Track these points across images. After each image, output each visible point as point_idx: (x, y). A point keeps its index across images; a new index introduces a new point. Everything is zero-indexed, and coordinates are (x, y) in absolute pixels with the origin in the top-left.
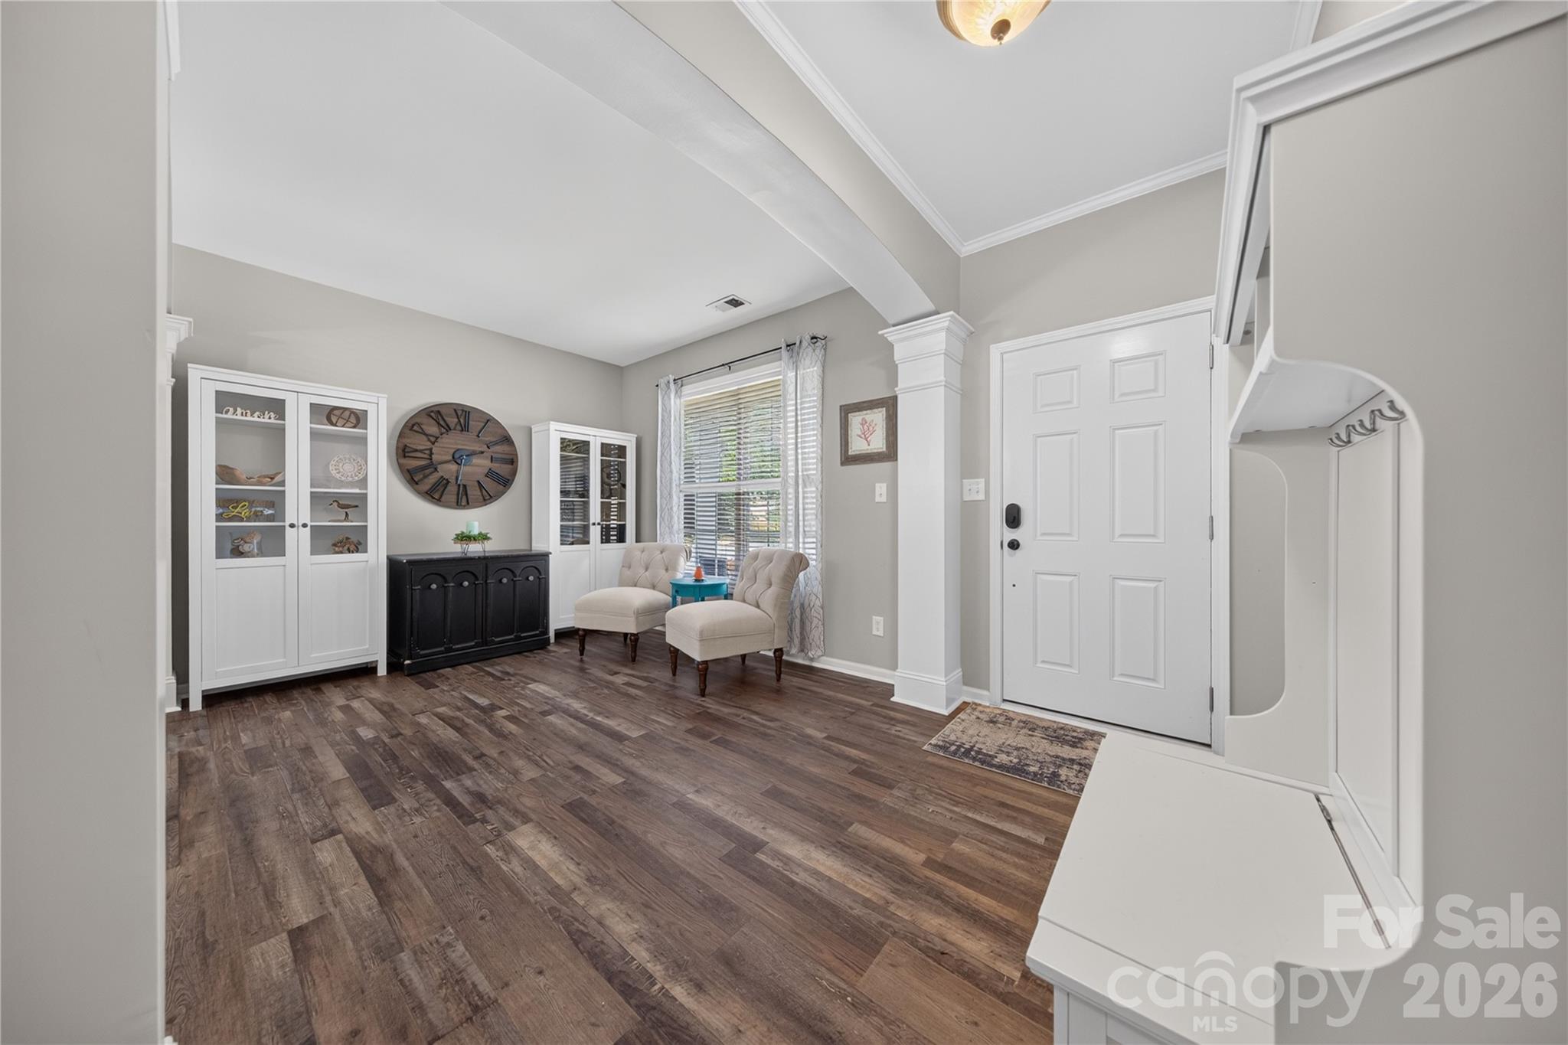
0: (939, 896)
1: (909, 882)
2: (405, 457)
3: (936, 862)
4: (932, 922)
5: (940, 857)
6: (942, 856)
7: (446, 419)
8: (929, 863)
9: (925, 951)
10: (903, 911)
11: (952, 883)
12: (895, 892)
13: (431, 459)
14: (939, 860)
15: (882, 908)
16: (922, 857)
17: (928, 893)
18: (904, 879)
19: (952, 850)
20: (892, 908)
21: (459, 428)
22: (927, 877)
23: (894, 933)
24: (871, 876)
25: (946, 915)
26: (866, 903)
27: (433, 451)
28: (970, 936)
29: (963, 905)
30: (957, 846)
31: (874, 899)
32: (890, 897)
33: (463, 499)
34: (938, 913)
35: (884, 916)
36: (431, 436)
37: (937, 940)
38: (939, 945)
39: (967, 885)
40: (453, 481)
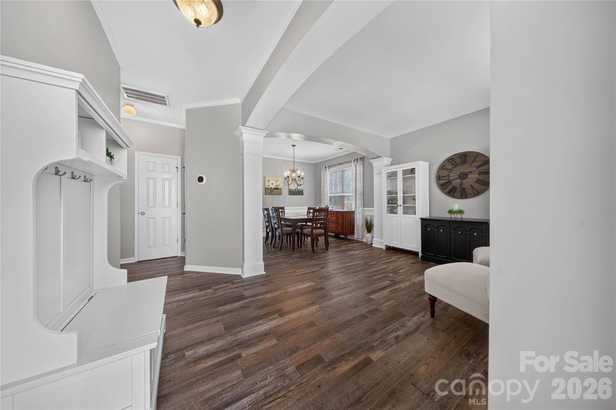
0: (225, 350)
1: (237, 345)
2: (439, 180)
3: (237, 359)
4: (219, 344)
5: (239, 361)
6: (238, 362)
7: (455, 160)
8: (239, 356)
9: (214, 338)
10: (229, 339)
11: (225, 358)
12: (237, 340)
13: (449, 179)
14: (238, 360)
15: (235, 334)
16: (244, 355)
17: (228, 348)
18: (240, 344)
19: (238, 369)
20: (233, 336)
21: (461, 163)
22: (234, 351)
23: (225, 334)
24: (248, 336)
25: (218, 348)
26: (240, 332)
27: (450, 175)
28: (206, 350)
29: (215, 355)
30: (238, 373)
31: (239, 334)
32: (236, 338)
33: (463, 194)
34: (220, 347)
35: (232, 334)
36: (449, 169)
37: (214, 341)
38: (212, 341)
39: (220, 362)
40: (458, 187)
